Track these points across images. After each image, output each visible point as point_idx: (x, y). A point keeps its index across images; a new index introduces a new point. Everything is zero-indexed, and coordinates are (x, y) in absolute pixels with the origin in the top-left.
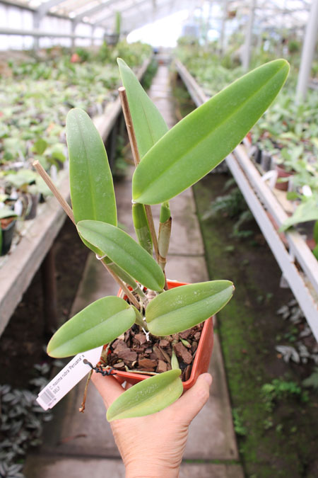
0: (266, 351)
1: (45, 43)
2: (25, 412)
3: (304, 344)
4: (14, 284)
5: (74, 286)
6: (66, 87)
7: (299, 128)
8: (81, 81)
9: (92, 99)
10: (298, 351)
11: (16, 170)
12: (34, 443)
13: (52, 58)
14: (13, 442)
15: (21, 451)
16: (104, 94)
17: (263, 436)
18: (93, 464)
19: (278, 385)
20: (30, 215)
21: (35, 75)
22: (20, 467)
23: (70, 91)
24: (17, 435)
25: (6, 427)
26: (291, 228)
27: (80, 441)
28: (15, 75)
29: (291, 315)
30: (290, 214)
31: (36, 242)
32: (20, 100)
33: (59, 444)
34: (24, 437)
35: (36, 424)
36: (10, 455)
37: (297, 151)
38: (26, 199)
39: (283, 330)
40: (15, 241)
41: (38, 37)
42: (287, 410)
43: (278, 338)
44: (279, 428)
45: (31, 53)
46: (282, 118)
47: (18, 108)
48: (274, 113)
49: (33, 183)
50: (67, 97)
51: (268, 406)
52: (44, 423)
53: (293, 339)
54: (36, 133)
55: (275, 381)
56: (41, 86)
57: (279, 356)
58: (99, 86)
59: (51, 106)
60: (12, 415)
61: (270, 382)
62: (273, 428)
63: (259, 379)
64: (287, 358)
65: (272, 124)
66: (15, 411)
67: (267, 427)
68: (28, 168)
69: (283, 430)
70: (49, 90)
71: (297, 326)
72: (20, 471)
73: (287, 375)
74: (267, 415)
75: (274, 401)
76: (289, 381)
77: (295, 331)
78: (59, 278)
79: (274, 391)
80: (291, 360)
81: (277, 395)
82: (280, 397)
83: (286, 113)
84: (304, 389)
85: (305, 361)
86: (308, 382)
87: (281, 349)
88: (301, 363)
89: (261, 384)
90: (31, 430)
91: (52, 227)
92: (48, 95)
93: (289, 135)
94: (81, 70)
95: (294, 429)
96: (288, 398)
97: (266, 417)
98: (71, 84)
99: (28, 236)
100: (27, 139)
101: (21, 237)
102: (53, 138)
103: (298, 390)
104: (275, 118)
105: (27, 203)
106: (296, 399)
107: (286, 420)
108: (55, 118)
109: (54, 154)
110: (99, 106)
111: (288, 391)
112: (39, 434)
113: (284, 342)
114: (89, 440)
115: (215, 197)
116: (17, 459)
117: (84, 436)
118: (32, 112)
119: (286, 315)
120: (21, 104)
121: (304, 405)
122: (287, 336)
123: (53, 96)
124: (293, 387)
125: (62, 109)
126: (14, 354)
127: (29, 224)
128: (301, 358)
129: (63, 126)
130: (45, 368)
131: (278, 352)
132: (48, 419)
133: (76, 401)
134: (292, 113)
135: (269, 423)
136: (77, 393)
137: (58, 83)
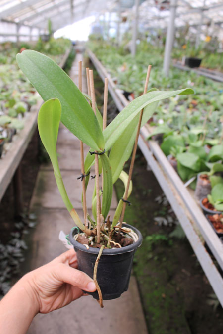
0: (148, 221)
2: (9, 256)
3: (170, 216)
10: (167, 219)
13: (6, 50)
14: (3, 272)
17: (146, 263)
19: (155, 236)
20: (10, 141)
24: (5, 269)
29: (163, 201)
34: (8, 269)
35: (16, 262)
36: (2, 278)
39: (158, 209)
42: (160, 249)
44: (156, 258)
46: (152, 85)
49: (10, 123)
50: (21, 75)
51: (149, 248)
52: (20, 262)
53: (164, 213)
54: (6, 96)
55: (153, 235)
56: (2, 68)
57: (156, 223)
59: (12, 80)
60: (2, 257)
61: (150, 235)
62: (152, 259)
64: (160, 224)
66: (4, 255)
67: (149, 258)
68: (5, 115)
69: (158, 260)
70: (8, 71)
71: (166, 207)
73: (160, 231)
74: (149, 252)
75: (153, 245)
76: (161, 234)
77: (166, 209)
79: (152, 240)
80: (163, 224)
81: (154, 242)
82: (156, 243)
83: (155, 82)
84: (170, 239)
85: (171, 225)
86: (172, 234)
87: (157, 219)
88: (168, 226)
90: (13, 266)
92: (8, 74)
95: (164, 259)
96: (161, 243)
99: (11, 150)
100: (0, 100)
102: (17, 99)
103: (166, 239)
105: (9, 133)
106: (165, 243)
107: (160, 255)
108: (16, 87)
109: (19, 108)
111: (161, 240)
112: (18, 267)
113: (159, 215)
116: (7, 280)
119: (160, 202)
121: (170, 247)
122: (160, 212)
123: (11, 74)
124: (164, 237)
125: (19, 82)
128: (168, 223)
129: (22, 92)
130: (17, 234)
131: (155, 221)
132: (22, 260)
133: (37, 250)
134: (159, 82)
135: (150, 256)
136: (38, 246)
137: (13, 66)
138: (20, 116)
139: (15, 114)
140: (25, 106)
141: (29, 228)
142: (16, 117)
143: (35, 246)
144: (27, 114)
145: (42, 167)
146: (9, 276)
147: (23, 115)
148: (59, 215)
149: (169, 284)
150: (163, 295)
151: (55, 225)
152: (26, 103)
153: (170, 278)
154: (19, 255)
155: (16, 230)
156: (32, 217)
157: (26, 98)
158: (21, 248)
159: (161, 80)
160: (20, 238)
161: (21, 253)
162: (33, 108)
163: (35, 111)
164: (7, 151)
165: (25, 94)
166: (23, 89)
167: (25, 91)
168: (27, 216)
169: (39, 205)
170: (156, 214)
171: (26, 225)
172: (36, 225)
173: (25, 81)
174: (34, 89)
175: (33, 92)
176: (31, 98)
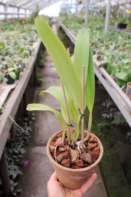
0: (98, 116)
1: (9, 17)
2: (23, 135)
3: (111, 113)
6: (22, 33)
7: (105, 42)
8: (26, 31)
9: (33, 36)
10: (109, 115)
12: (26, 143)
13: (13, 23)
14: (20, 143)
16: (36, 35)
21: (9, 29)
23: (23, 34)
25: (17, 138)
27: (41, 142)
28: (2, 29)
32: (8, 38)
33: (35, 143)
34: (23, 142)
35: (27, 138)
36: (20, 146)
37: (103, 48)
39: (104, 110)
42: (106, 131)
44: (103, 135)
45: (5, 21)
46: (99, 39)
48: (96, 38)
49: (22, 61)
50: (23, 36)
51: (100, 130)
52: (29, 138)
53: (107, 112)
54: (17, 47)
55: (102, 123)
56: (12, 33)
57: (103, 117)
58: (33, 32)
59: (19, 39)
61: (100, 123)
62: (101, 136)
64: (105, 117)
65: (96, 41)
66: (20, 134)
69: (105, 136)
70: (16, 34)
71: (108, 108)
72: (24, 150)
73: (106, 121)
74: (100, 132)
79: (101, 125)
80: (107, 117)
81: (102, 127)
83: (101, 38)
84: (111, 125)
85: (111, 118)
86: (112, 123)
88: (110, 118)
89: (97, 124)
90: (25, 140)
92: (16, 35)
93: (101, 44)
94: (26, 27)
95: (108, 136)
96: (106, 127)
98: (23, 32)
100: (15, 49)
103: (109, 125)
104: (97, 39)
105: (22, 66)
106: (108, 128)
107: (106, 134)
108: (22, 43)
110: (35, 39)
111: (106, 125)
112: (28, 140)
116: (22, 147)
117: (42, 140)
118: (13, 41)
119: (105, 106)
120: (8, 39)
121: (111, 130)
123: (18, 36)
124: (108, 124)
125: (23, 40)
129: (26, 45)
130: (26, 124)
131: (102, 116)
132: (30, 137)
133: (38, 132)
134: (102, 37)
135: (100, 134)
136: (38, 130)
137: (18, 31)
138: (26, 57)
139: (23, 56)
140: (28, 52)
141: (33, 120)
142: (25, 58)
143: (36, 130)
144: (29, 57)
145: (37, 88)
146: (23, 145)
149: (111, 149)
150: (108, 154)
151: (47, 119)
152: (29, 50)
153: (112, 146)
154: (28, 134)
155: (25, 121)
156: (34, 114)
157: (28, 48)
158: (29, 131)
159: (103, 36)
160: (28, 126)
161: (29, 133)
162: (32, 53)
163: (33, 55)
164: (21, 76)
166: (26, 43)
167: (27, 45)
168: (31, 114)
170: (102, 112)
171: (31, 118)
172: (36, 119)
173: (26, 39)
174: (32, 43)
175: (31, 45)
176: (31, 48)
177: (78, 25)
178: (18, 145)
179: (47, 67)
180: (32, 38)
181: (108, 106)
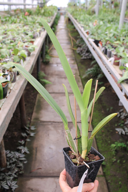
0: (111, 131)
1: (13, 7)
2: (16, 160)
3: (126, 127)
4: (10, 110)
5: (32, 108)
6: (24, 26)
7: (121, 39)
8: (30, 23)
9: (35, 31)
10: (124, 130)
11: (6, 62)
12: (21, 173)
13: (17, 14)
14: (12, 172)
15: (16, 176)
16: (40, 28)
17: (112, 165)
18: (45, 179)
19: (117, 144)
20: (14, 81)
21: (10, 22)
22: (16, 182)
23: (25, 28)
24: (14, 170)
26: (123, 81)
27: (39, 171)
28: (2, 22)
29: (121, 115)
30: (121, 75)
31: (17, 92)
32: (6, 32)
33: (31, 172)
34: (16, 170)
35: (21, 165)
36: (12, 178)
37: (122, 49)
38: (12, 74)
39: (118, 122)
40: (8, 92)
41: (10, 5)
42: (121, 154)
43: (116, 125)
44: (118, 161)
45: (7, 12)
46: (114, 35)
47: (5, 36)
48: (111, 33)
49: (14, 67)
50: (24, 30)
51: (114, 153)
52: (24, 164)
53: (122, 125)
54: (13, 46)
55: (116, 143)
56: (13, 26)
57: (117, 132)
58: (37, 24)
59: (18, 34)
60: (11, 162)
61: (114, 143)
62: (116, 161)
63: (109, 142)
64: (120, 133)
65: (110, 38)
66: (12, 160)
67: (113, 161)
68: (11, 61)
69: (120, 162)
70: (16, 28)
71: (123, 120)
72: (16, 184)
73: (121, 140)
75: (116, 151)
76: (121, 142)
77: (123, 122)
78: (26, 105)
79: (116, 146)
80: (122, 134)
81: (117, 148)
82: (118, 149)
83: (116, 33)
84: (127, 145)
87: (118, 130)
88: (126, 135)
89: (110, 144)
90: (19, 167)
91: (23, 85)
92: (16, 30)
93: (118, 42)
94: (29, 19)
95: (124, 161)
96: (121, 149)
97: (113, 158)
98: (26, 25)
99: (14, 89)
100: (9, 49)
101: (10, 90)
102: (20, 48)
103: (125, 146)
104: (111, 35)
105: (12, 76)
106: (124, 149)
107: (121, 158)
108: (21, 39)
109: (21, 54)
110: (38, 33)
111: (121, 146)
113: (119, 127)
114: (43, 170)
115: (87, 69)
116: (14, 179)
117: (41, 169)
118: (11, 37)
119: (118, 116)
120: (6, 34)
121: (127, 151)
122: (119, 124)
123: (19, 30)
124: (123, 145)
125: (23, 35)
126: (10, 137)
127: (13, 84)
128: (126, 133)
129: (24, 42)
130: (23, 142)
132: (25, 162)
133: (36, 155)
136: (36, 152)
137: (20, 24)
138: (22, 61)
139: (18, 60)
140: (25, 53)
141: (31, 137)
143: (34, 151)
144: (28, 58)
147: (24, 59)
148: (50, 127)
151: (48, 135)
152: (27, 50)
154: (24, 159)
155: (22, 138)
156: (33, 128)
157: (26, 46)
158: (25, 153)
160: (24, 145)
161: (25, 157)
163: (34, 55)
165: (26, 44)
166: (26, 40)
167: (27, 42)
168: (29, 128)
169: (37, 119)
171: (28, 134)
172: (35, 135)
173: (27, 34)
174: (33, 40)
175: (32, 42)
176: (31, 47)
177: (87, 16)
178: (10, 175)
179: (52, 64)
180: (34, 33)
181: (122, 117)
